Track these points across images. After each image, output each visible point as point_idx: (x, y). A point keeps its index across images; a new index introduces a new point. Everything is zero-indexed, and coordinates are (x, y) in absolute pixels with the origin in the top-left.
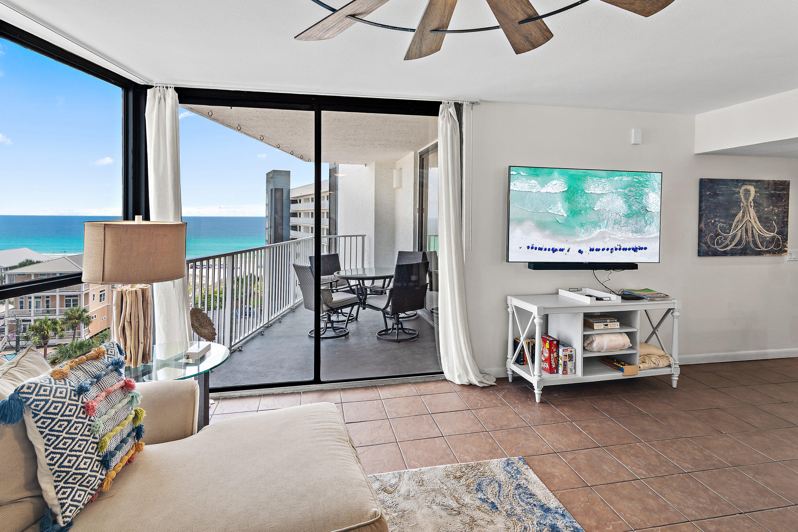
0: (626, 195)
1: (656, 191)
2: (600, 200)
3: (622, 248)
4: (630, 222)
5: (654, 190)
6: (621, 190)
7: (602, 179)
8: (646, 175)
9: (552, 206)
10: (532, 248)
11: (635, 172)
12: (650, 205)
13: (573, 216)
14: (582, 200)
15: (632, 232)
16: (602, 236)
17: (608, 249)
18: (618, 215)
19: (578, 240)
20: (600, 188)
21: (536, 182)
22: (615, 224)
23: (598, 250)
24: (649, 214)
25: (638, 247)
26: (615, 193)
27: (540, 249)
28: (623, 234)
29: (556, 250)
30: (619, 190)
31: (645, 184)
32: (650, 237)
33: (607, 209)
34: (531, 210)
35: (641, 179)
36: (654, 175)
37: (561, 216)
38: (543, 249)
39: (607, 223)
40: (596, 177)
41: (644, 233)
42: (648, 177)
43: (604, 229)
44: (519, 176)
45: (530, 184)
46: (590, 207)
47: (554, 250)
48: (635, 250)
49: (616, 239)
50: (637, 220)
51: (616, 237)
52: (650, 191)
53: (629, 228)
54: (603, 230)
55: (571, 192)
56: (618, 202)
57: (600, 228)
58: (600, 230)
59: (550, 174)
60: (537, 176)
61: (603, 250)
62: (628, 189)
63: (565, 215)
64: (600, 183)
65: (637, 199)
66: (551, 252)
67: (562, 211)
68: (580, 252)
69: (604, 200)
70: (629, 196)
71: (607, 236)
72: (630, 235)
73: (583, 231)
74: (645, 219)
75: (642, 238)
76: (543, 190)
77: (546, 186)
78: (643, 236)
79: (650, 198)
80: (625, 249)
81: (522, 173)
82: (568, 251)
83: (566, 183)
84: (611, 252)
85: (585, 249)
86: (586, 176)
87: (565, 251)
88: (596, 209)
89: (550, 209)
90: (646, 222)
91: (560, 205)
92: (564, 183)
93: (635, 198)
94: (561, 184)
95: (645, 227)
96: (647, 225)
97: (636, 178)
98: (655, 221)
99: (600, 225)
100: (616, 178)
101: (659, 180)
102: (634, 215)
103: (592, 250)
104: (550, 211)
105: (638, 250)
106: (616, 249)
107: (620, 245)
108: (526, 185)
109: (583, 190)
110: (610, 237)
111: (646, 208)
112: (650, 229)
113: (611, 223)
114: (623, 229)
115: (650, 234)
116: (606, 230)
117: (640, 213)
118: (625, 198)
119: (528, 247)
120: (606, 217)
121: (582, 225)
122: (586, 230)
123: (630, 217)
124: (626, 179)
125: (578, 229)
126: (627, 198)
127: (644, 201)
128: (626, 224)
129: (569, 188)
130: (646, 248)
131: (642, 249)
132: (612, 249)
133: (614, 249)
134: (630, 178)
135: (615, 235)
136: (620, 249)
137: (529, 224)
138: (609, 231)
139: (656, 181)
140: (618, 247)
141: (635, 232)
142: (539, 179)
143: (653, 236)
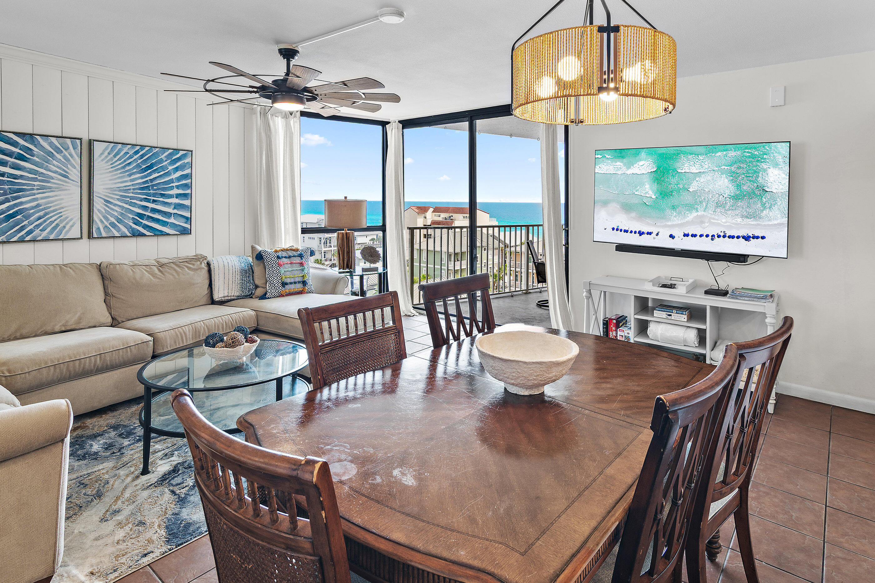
0: (734, 172)
1: (780, 166)
2: (697, 179)
3: (727, 235)
4: (739, 205)
5: (776, 165)
6: (726, 168)
7: (700, 156)
8: (764, 147)
9: (638, 187)
11: (747, 145)
12: (770, 184)
13: (663, 197)
14: (674, 181)
16: (700, 221)
18: (721, 196)
19: (669, 223)
20: (696, 166)
23: (694, 236)
25: (752, 236)
26: (718, 171)
28: (729, 219)
29: (643, 233)
31: (762, 159)
33: (707, 190)
35: (756, 153)
36: (775, 147)
37: (649, 198)
38: (629, 232)
39: (706, 206)
40: (691, 154)
41: (760, 218)
42: (767, 150)
43: (703, 213)
45: (615, 166)
46: (684, 188)
48: (747, 238)
49: (719, 225)
50: (749, 203)
51: (719, 222)
52: (770, 167)
53: (737, 212)
55: (661, 172)
56: (722, 181)
57: (697, 211)
58: (696, 214)
61: (701, 236)
62: (735, 166)
63: (654, 197)
64: (697, 160)
65: (749, 177)
66: (638, 235)
67: (650, 192)
68: (671, 236)
69: (702, 179)
72: (739, 220)
73: (675, 214)
74: (761, 201)
75: (758, 225)
77: (632, 167)
78: (759, 222)
82: (657, 234)
83: (654, 163)
84: (712, 239)
85: (679, 234)
86: (678, 154)
87: (654, 235)
88: (691, 190)
89: (637, 191)
90: (763, 205)
91: (647, 186)
92: (652, 163)
93: (747, 176)
94: (649, 165)
95: (762, 211)
96: (765, 208)
97: (748, 152)
98: (779, 204)
99: (697, 208)
100: (719, 154)
101: (784, 153)
102: (745, 196)
103: (686, 235)
104: (636, 193)
105: (751, 239)
106: (719, 236)
107: (724, 232)
108: (611, 167)
109: (675, 170)
111: (764, 188)
114: (729, 212)
115: (769, 220)
117: (754, 193)
118: (732, 176)
121: (674, 208)
122: (679, 213)
123: (739, 199)
124: (733, 154)
125: (668, 212)
126: (734, 177)
128: (733, 207)
129: (659, 168)
130: (763, 238)
131: (757, 237)
132: (713, 236)
133: (716, 236)
134: (739, 153)
135: (717, 220)
136: (724, 236)
138: (709, 215)
139: (779, 153)
140: (722, 234)
141: (747, 217)
143: (776, 222)
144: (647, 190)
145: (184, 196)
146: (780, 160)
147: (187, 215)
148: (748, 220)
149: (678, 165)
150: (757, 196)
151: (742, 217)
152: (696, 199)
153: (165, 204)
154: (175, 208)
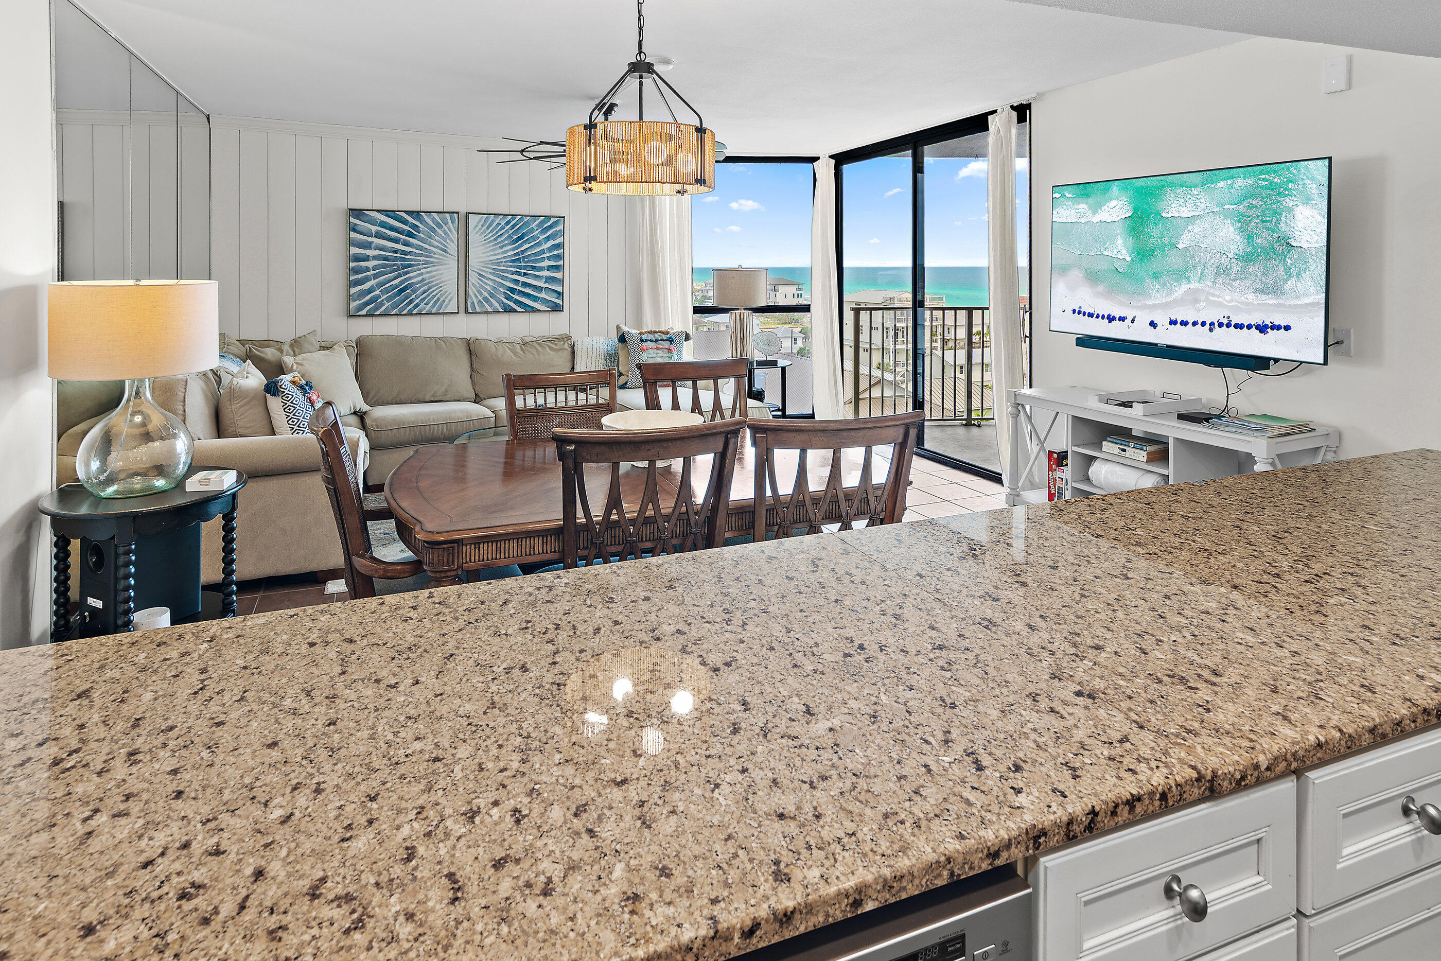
0: (1243, 215)
1: (1314, 202)
3: (1233, 323)
4: (1251, 270)
5: (1307, 200)
6: (1232, 207)
8: (1288, 169)
10: (1079, 313)
11: (1262, 167)
12: (1298, 233)
13: (1141, 259)
14: (1156, 231)
15: (1255, 292)
16: (1193, 298)
17: (1203, 324)
19: (1150, 302)
21: (1086, 207)
22: (1218, 274)
23: (1184, 323)
24: (1295, 254)
26: (1220, 212)
27: (1091, 315)
30: (1227, 206)
31: (1285, 189)
32: (1299, 303)
34: (1078, 252)
36: (1306, 167)
39: (1202, 273)
41: (1283, 293)
42: (1293, 174)
43: (1197, 285)
44: (1063, 199)
47: (1111, 319)
48: (1262, 329)
49: (1219, 305)
50: (1265, 268)
51: (1221, 300)
53: (1248, 283)
54: (1194, 285)
55: (1138, 217)
56: (1225, 231)
57: (1189, 282)
58: (1188, 286)
59: (1107, 190)
60: (1088, 196)
61: (1195, 324)
62: (1245, 204)
63: (1129, 259)
65: (1266, 221)
67: (1124, 252)
68: (1153, 324)
70: (1248, 217)
71: (1203, 298)
72: (1251, 297)
74: (1285, 264)
75: (1279, 305)
76: (1096, 219)
78: (1281, 301)
79: (1299, 216)
80: (1239, 326)
81: (1068, 195)
83: (1130, 203)
84: (1211, 330)
85: (1162, 320)
87: (1128, 321)
88: (1180, 246)
90: (1288, 270)
91: (1120, 242)
93: (1262, 221)
95: (1286, 281)
96: (1290, 276)
97: (1264, 180)
98: (1312, 268)
99: (1189, 277)
100: (1221, 184)
101: (1320, 177)
103: (1173, 322)
104: (1105, 253)
106: (1221, 325)
107: (1228, 317)
109: (1158, 213)
110: (1207, 300)
111: (1289, 241)
112: (1299, 285)
113: (1210, 271)
114: (1236, 284)
115: (1297, 297)
116: (1200, 286)
117: (1274, 251)
118: (1240, 221)
119: (1074, 311)
120: (1200, 261)
121: (1156, 276)
122: (1164, 285)
124: (1242, 182)
125: (1148, 282)
126: (1243, 221)
127: (1282, 225)
128: (1242, 276)
129: (1135, 210)
130: (1287, 328)
131: (1278, 328)
132: (1212, 324)
133: (1216, 324)
135: (1219, 297)
136: (1228, 325)
137: (1076, 274)
138: (1206, 289)
139: (1312, 179)
140: (1225, 321)
141: (1262, 292)
142: (1090, 200)
143: (1307, 301)
144: (1120, 247)
145: (557, 268)
146: (1314, 191)
147: (559, 289)
148: (1264, 297)
149: (1162, 205)
150: (1278, 255)
151: (1256, 291)
152: (1188, 262)
153: (537, 277)
154: (546, 282)
